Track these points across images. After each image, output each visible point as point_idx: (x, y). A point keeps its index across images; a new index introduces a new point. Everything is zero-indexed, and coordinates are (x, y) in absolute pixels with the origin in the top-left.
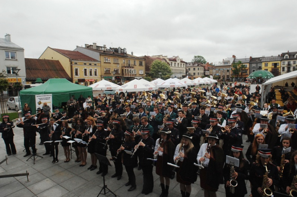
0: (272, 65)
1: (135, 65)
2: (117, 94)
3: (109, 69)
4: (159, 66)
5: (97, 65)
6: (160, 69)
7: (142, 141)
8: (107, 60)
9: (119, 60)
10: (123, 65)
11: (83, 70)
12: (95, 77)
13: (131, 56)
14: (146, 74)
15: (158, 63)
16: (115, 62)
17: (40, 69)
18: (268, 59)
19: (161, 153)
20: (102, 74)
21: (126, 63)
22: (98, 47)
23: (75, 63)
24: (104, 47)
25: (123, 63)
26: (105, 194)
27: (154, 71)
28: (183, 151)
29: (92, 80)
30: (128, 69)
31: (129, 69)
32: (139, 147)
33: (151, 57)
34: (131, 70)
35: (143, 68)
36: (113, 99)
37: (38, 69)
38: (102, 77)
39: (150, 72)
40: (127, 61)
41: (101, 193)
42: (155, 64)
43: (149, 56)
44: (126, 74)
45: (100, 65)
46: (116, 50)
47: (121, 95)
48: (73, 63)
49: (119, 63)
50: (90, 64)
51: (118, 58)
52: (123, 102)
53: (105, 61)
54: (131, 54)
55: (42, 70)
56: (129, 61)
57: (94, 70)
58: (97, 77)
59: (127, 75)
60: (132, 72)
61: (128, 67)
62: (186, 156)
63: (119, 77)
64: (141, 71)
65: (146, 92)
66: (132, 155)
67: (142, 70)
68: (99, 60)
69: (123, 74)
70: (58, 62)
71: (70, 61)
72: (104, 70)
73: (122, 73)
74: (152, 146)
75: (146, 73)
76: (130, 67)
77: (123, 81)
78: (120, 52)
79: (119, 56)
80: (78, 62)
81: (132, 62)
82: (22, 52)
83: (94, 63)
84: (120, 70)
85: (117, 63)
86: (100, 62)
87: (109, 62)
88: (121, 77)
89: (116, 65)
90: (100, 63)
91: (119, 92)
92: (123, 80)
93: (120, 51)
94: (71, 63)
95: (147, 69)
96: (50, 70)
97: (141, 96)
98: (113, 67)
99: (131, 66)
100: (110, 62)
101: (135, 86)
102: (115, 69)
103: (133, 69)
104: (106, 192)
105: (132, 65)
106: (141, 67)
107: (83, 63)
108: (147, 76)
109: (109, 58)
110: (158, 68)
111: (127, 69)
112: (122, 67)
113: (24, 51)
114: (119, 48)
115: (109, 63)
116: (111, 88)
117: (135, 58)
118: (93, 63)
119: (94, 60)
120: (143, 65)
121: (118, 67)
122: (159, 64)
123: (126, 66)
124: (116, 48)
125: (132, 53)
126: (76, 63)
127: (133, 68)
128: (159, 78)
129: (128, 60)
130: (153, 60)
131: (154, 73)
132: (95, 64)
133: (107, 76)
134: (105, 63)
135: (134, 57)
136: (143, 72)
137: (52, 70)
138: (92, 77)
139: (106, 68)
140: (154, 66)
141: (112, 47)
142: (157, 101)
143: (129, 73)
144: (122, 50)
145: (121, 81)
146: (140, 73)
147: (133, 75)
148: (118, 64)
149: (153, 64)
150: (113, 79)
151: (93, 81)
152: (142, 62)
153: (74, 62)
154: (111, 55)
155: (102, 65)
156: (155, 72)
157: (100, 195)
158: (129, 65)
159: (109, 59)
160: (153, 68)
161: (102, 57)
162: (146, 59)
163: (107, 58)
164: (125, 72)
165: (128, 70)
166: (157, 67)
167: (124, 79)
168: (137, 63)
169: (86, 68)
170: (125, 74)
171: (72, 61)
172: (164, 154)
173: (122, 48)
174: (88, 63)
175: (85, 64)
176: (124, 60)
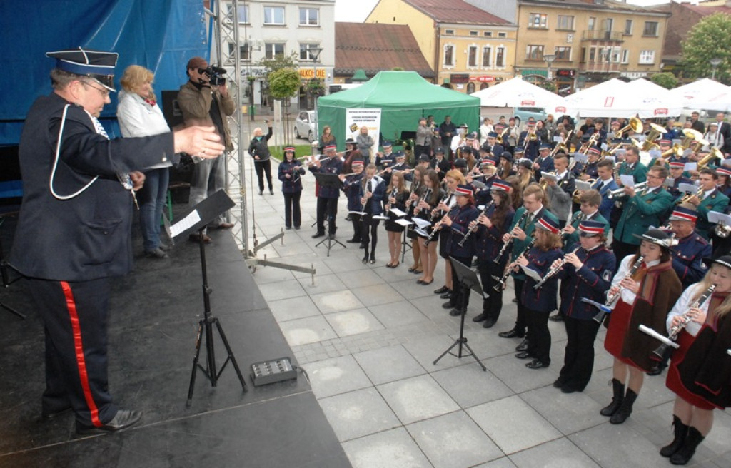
1: (627, 33)
2: (551, 121)
3: (540, 48)
4: (722, 36)
5: (506, 36)
6: (722, 47)
8: (537, 21)
9: (575, 19)
10: (586, 36)
11: (465, 51)
12: (498, 70)
13: (617, 6)
14: (662, 65)
15: (720, 25)
16: (562, 28)
17: (366, 48)
19: (629, 297)
20: (518, 60)
21: (596, 28)
23: (447, 32)
25: (587, 29)
26: (460, 356)
27: (696, 54)
28: (705, 305)
29: (487, 79)
30: (601, 46)
31: (606, 48)
33: (695, 5)
34: (610, 50)
35: (658, 43)
36: (534, 133)
37: (361, 48)
38: (516, 72)
39: (680, 58)
40: (602, 21)
42: (705, 30)
43: (689, 3)
44: (592, 63)
45: (514, 36)
47: (560, 124)
48: (442, 32)
49: (574, 29)
50: (488, 34)
51: (572, 13)
52: (563, 145)
53: (530, 25)
55: (370, 49)
56: (609, 21)
57: (497, 51)
58: (502, 70)
59: (595, 66)
60: (615, 56)
61: (602, 42)
62: (711, 324)
63: (569, 71)
64: (646, 54)
65: (642, 120)
67: (650, 51)
68: (512, 20)
69: (582, 62)
70: (406, 29)
71: (435, 26)
72: (525, 50)
73: (579, 61)
74: (606, 271)
75: (663, 61)
76: (610, 43)
77: (581, 83)
79: (579, 8)
80: (456, 29)
81: (618, 26)
82: (329, 7)
83: (498, 30)
84: (573, 52)
85: (569, 28)
86: (518, 26)
87: (543, 25)
88: (574, 72)
89: (564, 35)
90: (515, 29)
91: (557, 116)
92: (578, 81)
94: (438, 32)
95: (672, 45)
96: (387, 50)
97: (621, 132)
98: (553, 42)
99: (612, 37)
100: (547, 27)
101: (609, 102)
102: (558, 47)
103: (618, 48)
105: (617, 34)
106: (649, 41)
107: (467, 30)
108: (664, 71)
109: (546, 15)
110: (716, 45)
111: (597, 47)
112: (583, 41)
113: (333, 5)
115: (545, 29)
116: (533, 103)
117: (631, 13)
118: (495, 31)
119: (501, 22)
120: (657, 34)
121: (570, 40)
122: (723, 28)
123: (595, 36)
126: (450, 32)
127: (618, 43)
128: (708, 75)
129: (605, 17)
130: (700, 16)
131: (695, 59)
132: (500, 34)
133: (531, 70)
134: (530, 29)
135: (629, 10)
136: (653, 56)
137: (391, 50)
138: (489, 70)
139: (531, 46)
140: (700, 35)
142: (670, 151)
143: (603, 59)
145: (573, 84)
146: (643, 60)
147: (615, 66)
148: (572, 31)
149: (700, 30)
150: (550, 76)
151: (491, 81)
152: (656, 23)
153: (445, 27)
154: (551, 6)
155: (520, 34)
156: (701, 59)
158: (608, 34)
159: (543, 18)
160: (696, 44)
161: (523, 11)
162: (676, 12)
163: (538, 16)
164: (592, 55)
165: (600, 50)
166: (713, 38)
167: (583, 77)
168: (638, 26)
169: (474, 45)
170: (587, 64)
171: (441, 25)
172: (639, 301)
174: (481, 30)
175: (474, 33)
176: (594, 18)
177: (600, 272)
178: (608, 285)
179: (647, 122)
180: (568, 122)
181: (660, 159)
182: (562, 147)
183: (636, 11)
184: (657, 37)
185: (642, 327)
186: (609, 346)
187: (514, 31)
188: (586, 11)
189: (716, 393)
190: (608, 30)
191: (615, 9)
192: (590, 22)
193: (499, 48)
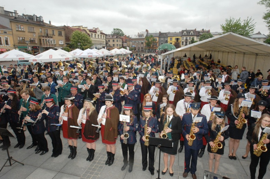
0: (175, 40)
1: (53, 34)
2: (33, 65)
3: (24, 38)
4: (79, 37)
5: (7, 33)
6: (80, 40)
7: (46, 109)
8: (20, 28)
9: (34, 28)
10: (40, 35)
12: (7, 47)
13: (48, 25)
14: (66, 45)
15: (78, 33)
16: (30, 31)
18: (172, 34)
19: (66, 119)
20: (15, 43)
21: (43, 32)
22: (6, 12)
24: (15, 13)
25: (40, 32)
26: (11, 165)
27: (74, 42)
28: (85, 114)
29: (3, 50)
30: (46, 38)
31: (48, 39)
32: (42, 115)
33: (71, 27)
34: (49, 40)
35: (63, 38)
36: (26, 70)
38: (15, 47)
39: (71, 43)
40: (44, 30)
41: (5, 165)
42: (75, 35)
43: (69, 27)
44: (44, 44)
45: (11, 33)
46: (31, 17)
47: (36, 66)
49: (35, 32)
51: (33, 26)
52: (37, 73)
53: (17, 29)
54: (48, 23)
56: (47, 30)
57: (5, 39)
58: (9, 47)
59: (46, 45)
60: (51, 42)
61: (46, 37)
63: (37, 47)
64: (61, 41)
66: (34, 123)
67: (62, 40)
68: (9, 27)
69: (41, 44)
72: (17, 39)
73: (39, 43)
74: (57, 112)
75: (66, 44)
76: (49, 37)
77: (42, 51)
78: (36, 20)
81: (50, 32)
83: (3, 30)
84: (37, 40)
85: (33, 31)
86: (12, 29)
87: (23, 30)
88: (39, 47)
89: (32, 34)
90: (11, 30)
91: (34, 63)
92: (41, 50)
93: (35, 18)
95: (67, 39)
97: (57, 66)
98: (28, 36)
99: (49, 35)
100: (24, 31)
101: (51, 57)
102: (31, 38)
103: (51, 39)
104: (12, 163)
105: (50, 34)
106: (60, 37)
108: (67, 47)
109: (23, 26)
110: (78, 39)
111: (45, 38)
112: (39, 36)
114: (34, 15)
115: (23, 31)
116: (24, 59)
117: (53, 28)
119: (4, 27)
120: (62, 35)
121: (35, 36)
122: (79, 34)
123: (43, 35)
124: (31, 16)
125: (50, 22)
127: (51, 37)
128: (78, 48)
130: (73, 31)
131: (74, 43)
132: (4, 32)
133: (21, 46)
134: (17, 31)
135: (52, 27)
136: (63, 42)
138: (2, 47)
139: (19, 37)
140: (74, 36)
141: (25, 14)
142: (71, 71)
143: (48, 43)
144: (38, 17)
145: (39, 51)
146: (60, 44)
147: (52, 45)
149: (74, 35)
150: (30, 49)
151: (5, 51)
152: (61, 32)
154: (24, 23)
155: (14, 33)
156: (76, 43)
157: (4, 167)
158: (47, 34)
159: (22, 27)
160: (74, 39)
161: (12, 24)
162: (66, 29)
163: (19, 26)
164: (44, 41)
165: (46, 40)
166: (77, 37)
167: (42, 49)
168: (56, 33)
170: (43, 44)
172: (69, 119)
173: (37, 16)
176: (42, 29)
177: (55, 114)
178: (59, 116)
179: (64, 62)
180: (39, 64)
181: (69, 73)
182: (37, 74)
183: (54, 27)
184: (63, 36)
185: (71, 126)
186: (65, 136)
187: (10, 31)
188: (38, 26)
189: (94, 137)
190: (47, 33)
191: (47, 26)
192: (40, 30)
193: (5, 38)
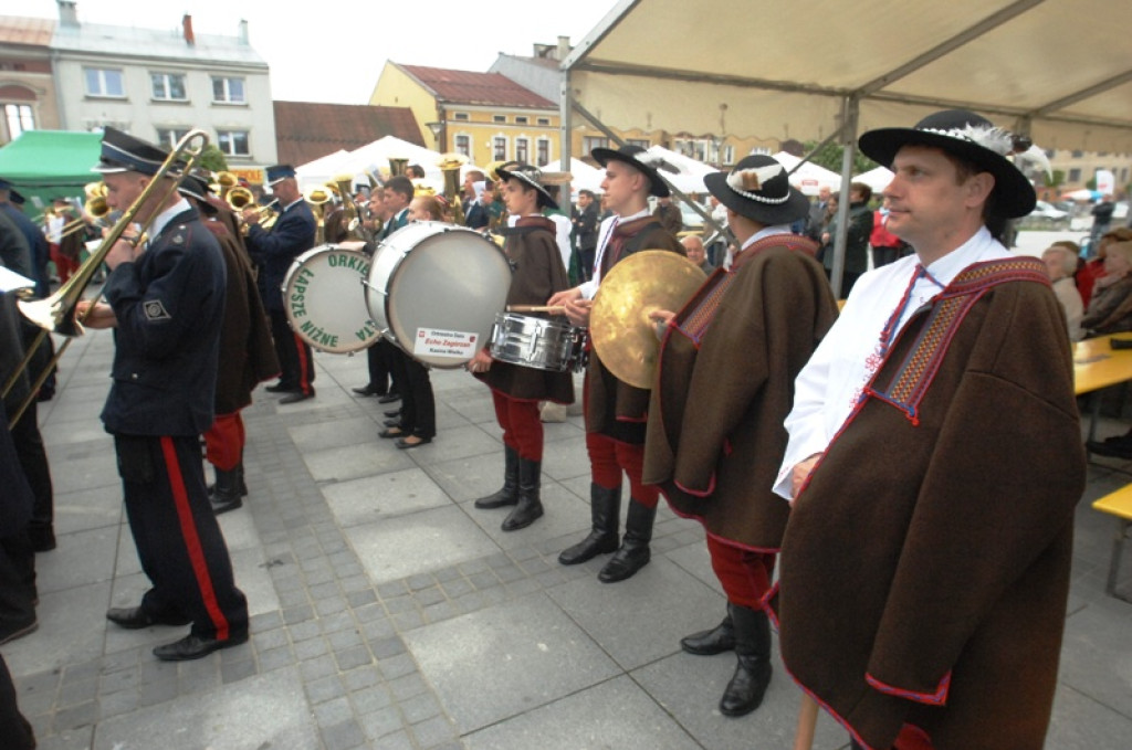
5: (550, 124)
11: (488, 145)
17: (337, 141)
23: (458, 116)
30: (690, 140)
37: (329, 140)
48: (449, 117)
50: (522, 120)
57: (537, 144)
70: (407, 113)
71: (438, 108)
72: (581, 144)
80: (471, 112)
83: (536, 115)
94: (443, 115)
107: (490, 114)
111: (684, 140)
118: (533, 116)
119: (542, 103)
126: (462, 117)
132: (541, 121)
139: (590, 138)
153: (453, 109)
169: (501, 136)
171: (446, 107)
174: (511, 114)
175: (500, 119)
